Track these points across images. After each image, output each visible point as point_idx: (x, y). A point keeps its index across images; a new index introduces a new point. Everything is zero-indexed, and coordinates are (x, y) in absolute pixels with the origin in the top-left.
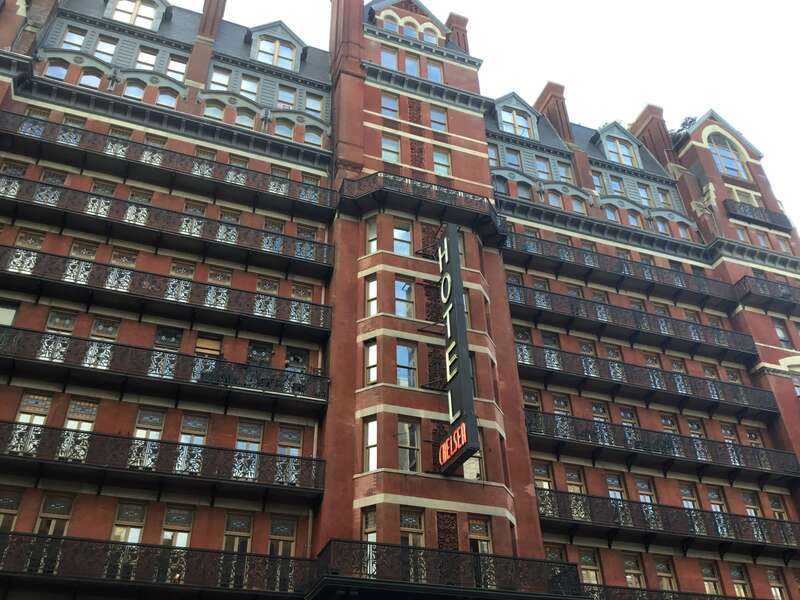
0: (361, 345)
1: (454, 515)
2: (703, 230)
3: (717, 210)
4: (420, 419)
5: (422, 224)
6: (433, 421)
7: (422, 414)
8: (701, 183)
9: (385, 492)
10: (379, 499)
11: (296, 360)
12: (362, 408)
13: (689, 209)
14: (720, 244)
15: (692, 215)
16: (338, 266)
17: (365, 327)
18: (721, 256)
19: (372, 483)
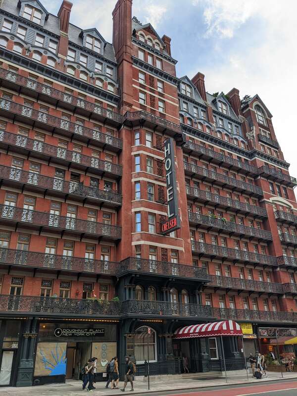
0: (133, 183)
1: (166, 249)
2: (249, 145)
3: (255, 138)
4: (155, 214)
5: (156, 134)
6: (160, 215)
7: (156, 212)
8: (251, 125)
9: (145, 240)
10: (142, 242)
11: (107, 186)
12: (134, 208)
13: (245, 136)
14: (255, 152)
15: (246, 138)
16: (124, 149)
17: (135, 176)
18: (255, 156)
19: (139, 237)
